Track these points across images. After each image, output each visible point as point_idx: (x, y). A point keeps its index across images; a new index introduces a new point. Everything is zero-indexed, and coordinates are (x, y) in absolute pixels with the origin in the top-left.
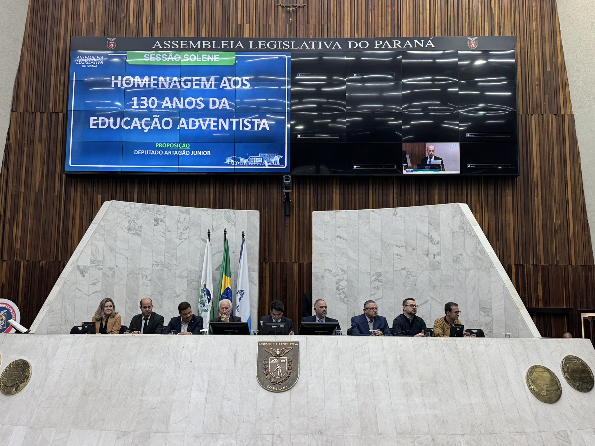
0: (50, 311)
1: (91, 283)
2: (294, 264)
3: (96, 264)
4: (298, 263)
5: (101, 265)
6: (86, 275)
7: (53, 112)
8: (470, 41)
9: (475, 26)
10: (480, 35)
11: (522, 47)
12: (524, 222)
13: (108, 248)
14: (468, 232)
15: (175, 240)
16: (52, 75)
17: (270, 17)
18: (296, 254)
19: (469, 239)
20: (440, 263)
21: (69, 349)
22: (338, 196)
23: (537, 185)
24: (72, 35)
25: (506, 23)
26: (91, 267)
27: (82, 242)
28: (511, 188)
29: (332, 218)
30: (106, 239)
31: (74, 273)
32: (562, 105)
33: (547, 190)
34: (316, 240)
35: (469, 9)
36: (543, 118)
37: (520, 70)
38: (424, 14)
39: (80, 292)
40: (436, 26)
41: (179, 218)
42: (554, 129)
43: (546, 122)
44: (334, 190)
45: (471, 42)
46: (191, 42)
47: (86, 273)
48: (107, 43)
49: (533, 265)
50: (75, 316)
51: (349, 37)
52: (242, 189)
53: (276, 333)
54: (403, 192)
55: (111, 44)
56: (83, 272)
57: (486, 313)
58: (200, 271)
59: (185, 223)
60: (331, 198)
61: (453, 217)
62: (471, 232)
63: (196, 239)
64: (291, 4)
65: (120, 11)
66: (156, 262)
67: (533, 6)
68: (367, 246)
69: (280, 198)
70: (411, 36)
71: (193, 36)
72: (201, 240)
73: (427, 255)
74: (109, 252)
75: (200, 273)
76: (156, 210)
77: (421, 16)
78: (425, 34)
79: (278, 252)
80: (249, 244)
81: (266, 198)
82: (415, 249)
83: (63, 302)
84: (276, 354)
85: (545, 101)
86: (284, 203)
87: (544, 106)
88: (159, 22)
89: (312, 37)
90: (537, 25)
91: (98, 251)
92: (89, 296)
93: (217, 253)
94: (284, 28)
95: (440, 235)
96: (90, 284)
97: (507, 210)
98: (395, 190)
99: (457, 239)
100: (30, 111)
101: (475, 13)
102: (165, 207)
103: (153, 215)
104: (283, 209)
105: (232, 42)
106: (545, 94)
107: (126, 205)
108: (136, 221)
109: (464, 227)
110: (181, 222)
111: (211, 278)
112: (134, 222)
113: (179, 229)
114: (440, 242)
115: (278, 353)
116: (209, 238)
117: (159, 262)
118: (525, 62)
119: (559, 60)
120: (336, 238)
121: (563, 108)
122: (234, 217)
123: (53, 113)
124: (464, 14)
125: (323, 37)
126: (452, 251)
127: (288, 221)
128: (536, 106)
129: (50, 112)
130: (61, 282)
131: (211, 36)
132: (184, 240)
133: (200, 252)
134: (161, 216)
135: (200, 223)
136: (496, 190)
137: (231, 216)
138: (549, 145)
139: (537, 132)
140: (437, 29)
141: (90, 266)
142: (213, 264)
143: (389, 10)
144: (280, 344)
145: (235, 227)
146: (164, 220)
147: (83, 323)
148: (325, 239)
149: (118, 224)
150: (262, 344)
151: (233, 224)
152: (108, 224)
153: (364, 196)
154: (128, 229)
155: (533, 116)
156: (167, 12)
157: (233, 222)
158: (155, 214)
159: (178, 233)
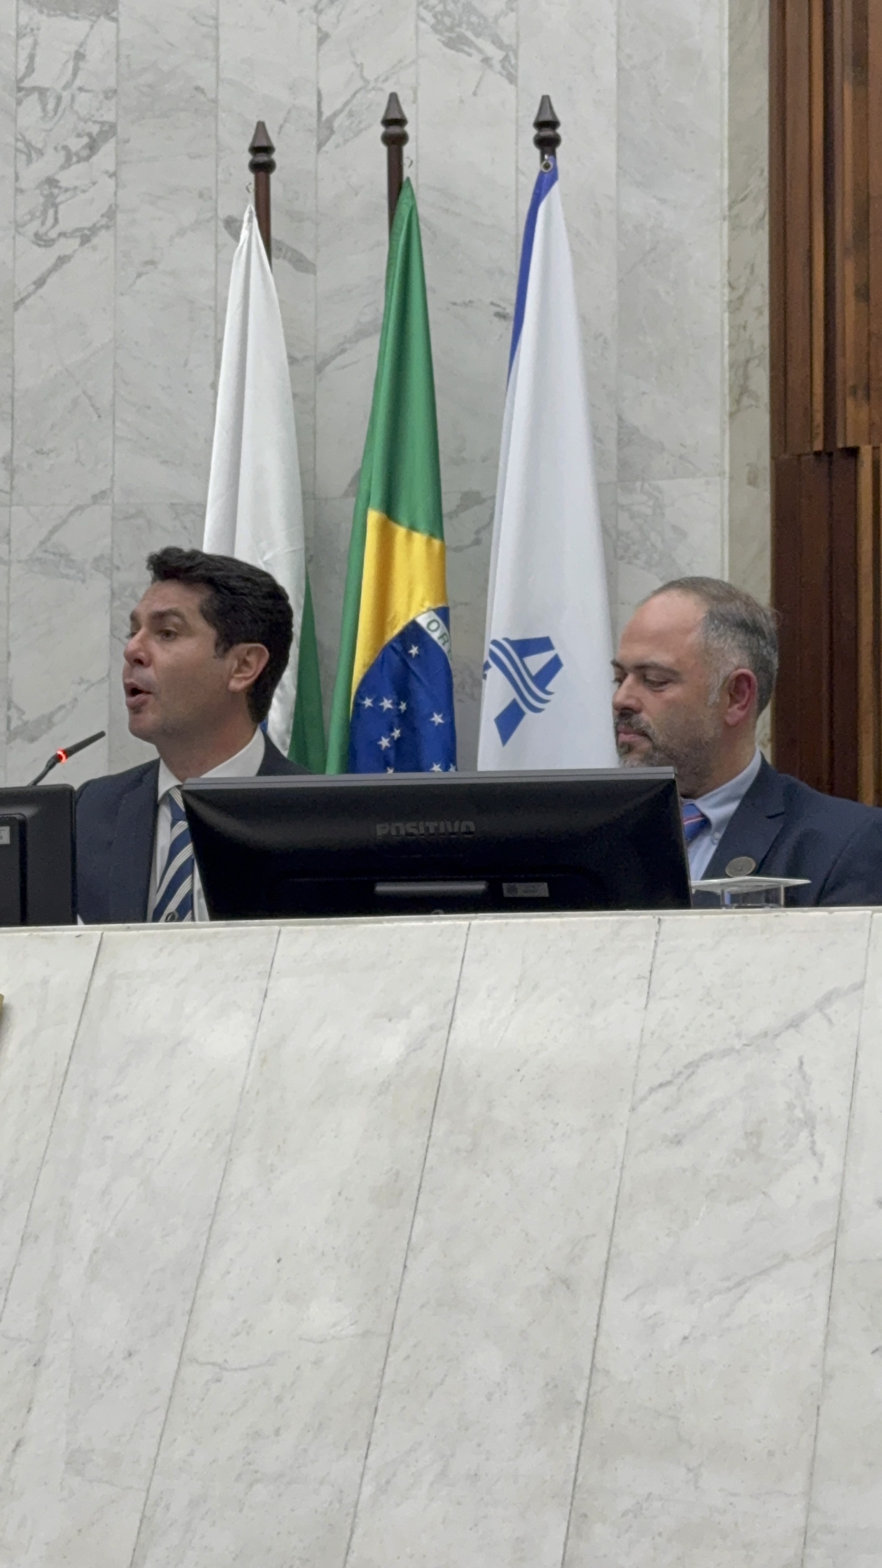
41: (24, 55)
80: (638, 229)
93: (361, 334)
113: (31, 152)
116: (262, 202)
132: (75, 242)
151: (496, 54)
159: (19, 191)
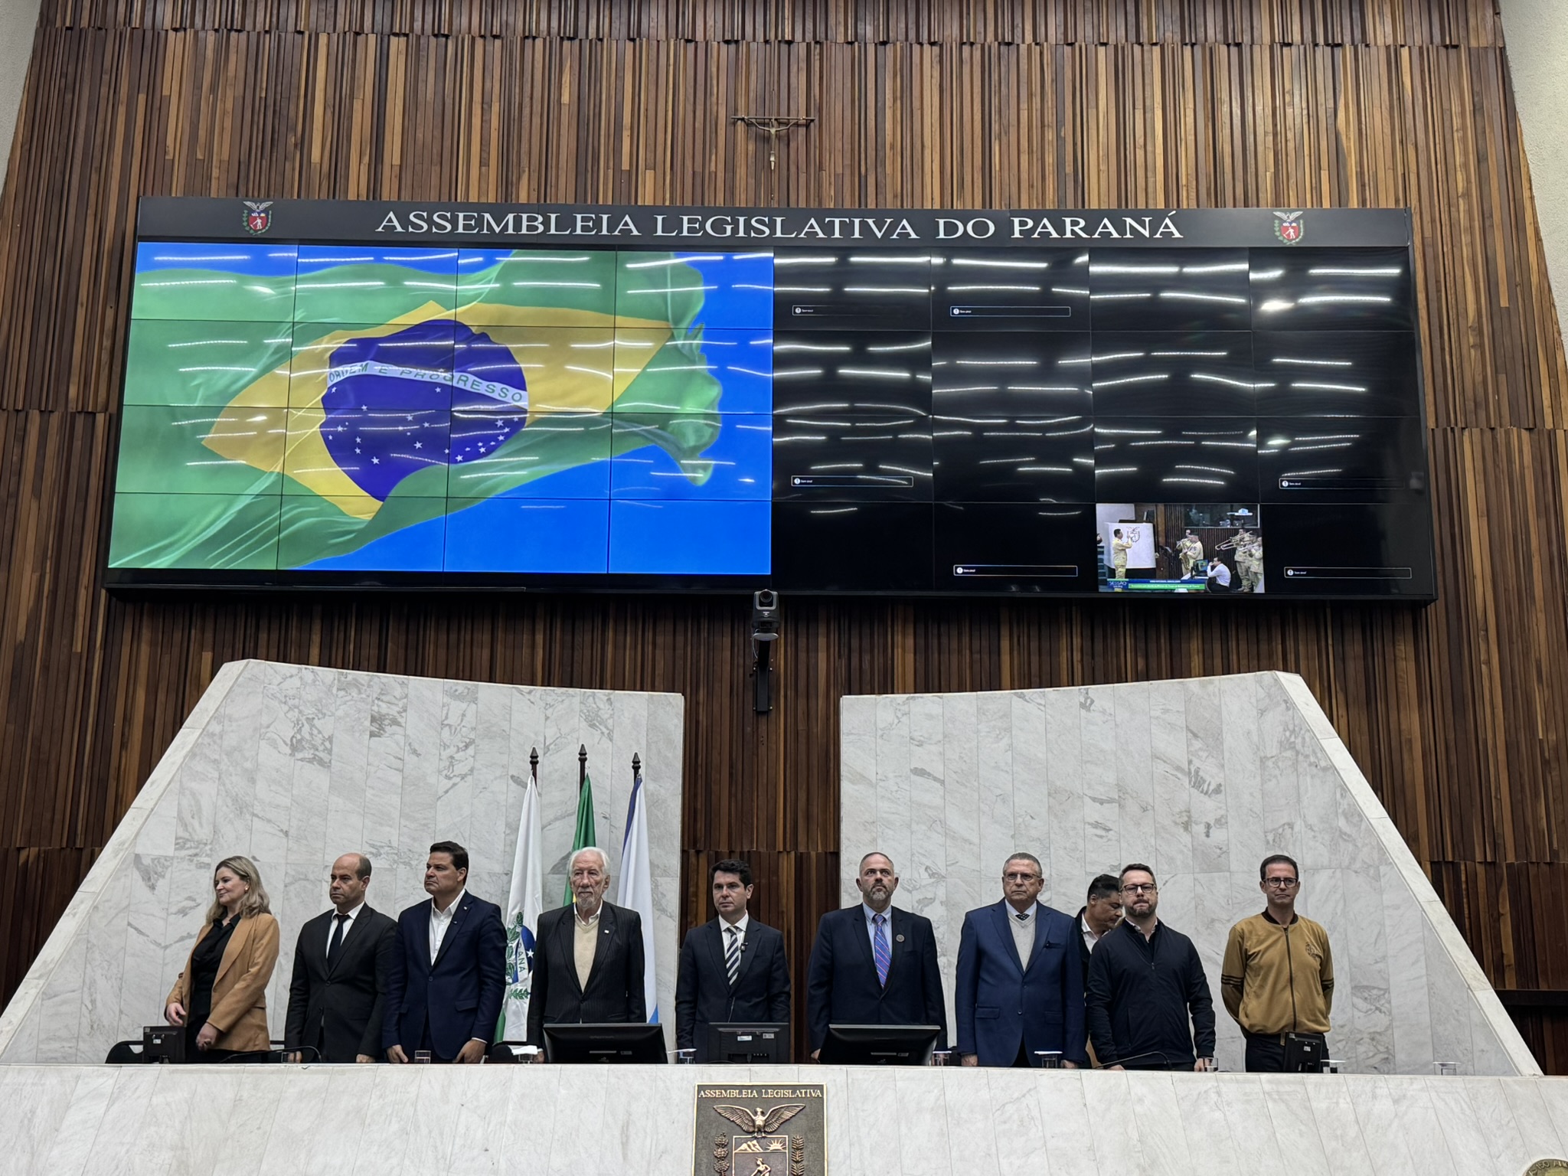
0: (46, 995)
1: (174, 909)
2: (781, 855)
3: (192, 852)
4: (793, 853)
5: (207, 855)
6: (162, 884)
7: (80, 409)
8: (1282, 221)
9: (1292, 181)
10: (1309, 206)
11: (1428, 241)
12: (1452, 736)
13: (229, 802)
14: (1307, 756)
15: (432, 780)
16: (79, 306)
17: (714, 151)
18: (788, 826)
19: (1313, 777)
20: (1224, 849)
21: (102, 1111)
22: (910, 657)
23: (1487, 630)
24: (141, 193)
25: (1381, 174)
26: (175, 861)
27: (152, 783)
28: (1410, 637)
29: (900, 715)
30: (223, 776)
31: (123, 880)
32: (1546, 403)
33: (1515, 645)
34: (852, 782)
35: (1275, 135)
36: (1494, 438)
37: (1425, 303)
38: (1149, 148)
39: (141, 938)
40: (1183, 181)
41: (445, 712)
42: (1526, 471)
43: (1502, 449)
44: (899, 638)
45: (1285, 224)
46: (487, 216)
47: (161, 879)
48: (245, 215)
49: (1485, 863)
50: (121, 1012)
51: (937, 206)
52: (628, 634)
53: (749, 1061)
54: (1099, 647)
55: (255, 218)
56: (150, 875)
57: (1371, 1004)
58: (507, 874)
59: (464, 729)
60: (890, 662)
61: (1262, 712)
62: (1317, 757)
63: (496, 778)
64: (774, 118)
65: (283, 129)
66: (373, 846)
67: (1455, 128)
68: (1004, 801)
69: (741, 661)
70: (1113, 206)
71: (492, 199)
72: (511, 781)
73: (1186, 826)
74: (231, 816)
75: (505, 878)
76: (377, 690)
77: (1140, 153)
78: (1151, 202)
79: (733, 821)
80: (652, 794)
81: (698, 661)
82: (1149, 808)
83: (85, 968)
84: (754, 1126)
85: (1497, 391)
86: (751, 675)
87: (1496, 406)
88: (397, 161)
89: (832, 206)
90: (1468, 181)
91: (197, 812)
92: (168, 951)
93: (557, 819)
94: (752, 181)
95: (1223, 766)
96: (172, 914)
97: (1402, 702)
98: (1077, 642)
99: (1275, 776)
100: (11, 408)
101: (1291, 145)
102: (406, 681)
103: (367, 704)
104: (750, 695)
105: (605, 217)
106: (1496, 372)
107: (288, 675)
108: (316, 722)
109: (1294, 742)
110: (450, 726)
111: (539, 895)
112: (312, 726)
113: (446, 746)
114: (1223, 788)
115: (760, 1120)
116: (535, 774)
117: (382, 847)
118: (1438, 282)
119: (1535, 279)
120: (912, 776)
121: (1550, 410)
122: (610, 712)
123: (79, 412)
124: (1260, 149)
125: (863, 207)
126: (1261, 815)
127: (765, 727)
128: (1473, 404)
129: (70, 410)
130: (82, 906)
131: (545, 201)
132: (458, 779)
133: (507, 817)
134: (393, 707)
135: (507, 730)
136: (1369, 643)
137: (599, 709)
138: (1514, 516)
139: (1480, 478)
140: (1185, 188)
141: (172, 858)
142: (544, 853)
143: (1050, 135)
144: (767, 1093)
145: (611, 740)
146: (400, 720)
147: (148, 1030)
148: (879, 777)
149: (263, 730)
150: (709, 1094)
151: (606, 732)
152: (232, 731)
153: (986, 657)
154: (292, 745)
155: (1466, 433)
156: (420, 135)
157: (608, 729)
158: (373, 701)
159: (440, 759)
